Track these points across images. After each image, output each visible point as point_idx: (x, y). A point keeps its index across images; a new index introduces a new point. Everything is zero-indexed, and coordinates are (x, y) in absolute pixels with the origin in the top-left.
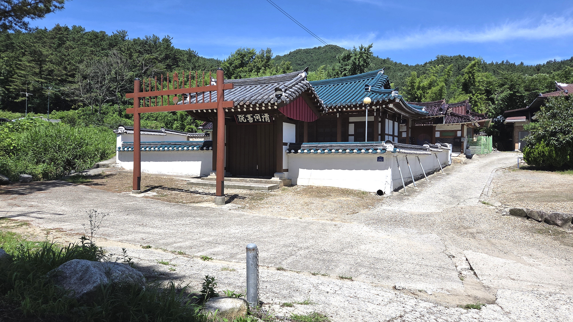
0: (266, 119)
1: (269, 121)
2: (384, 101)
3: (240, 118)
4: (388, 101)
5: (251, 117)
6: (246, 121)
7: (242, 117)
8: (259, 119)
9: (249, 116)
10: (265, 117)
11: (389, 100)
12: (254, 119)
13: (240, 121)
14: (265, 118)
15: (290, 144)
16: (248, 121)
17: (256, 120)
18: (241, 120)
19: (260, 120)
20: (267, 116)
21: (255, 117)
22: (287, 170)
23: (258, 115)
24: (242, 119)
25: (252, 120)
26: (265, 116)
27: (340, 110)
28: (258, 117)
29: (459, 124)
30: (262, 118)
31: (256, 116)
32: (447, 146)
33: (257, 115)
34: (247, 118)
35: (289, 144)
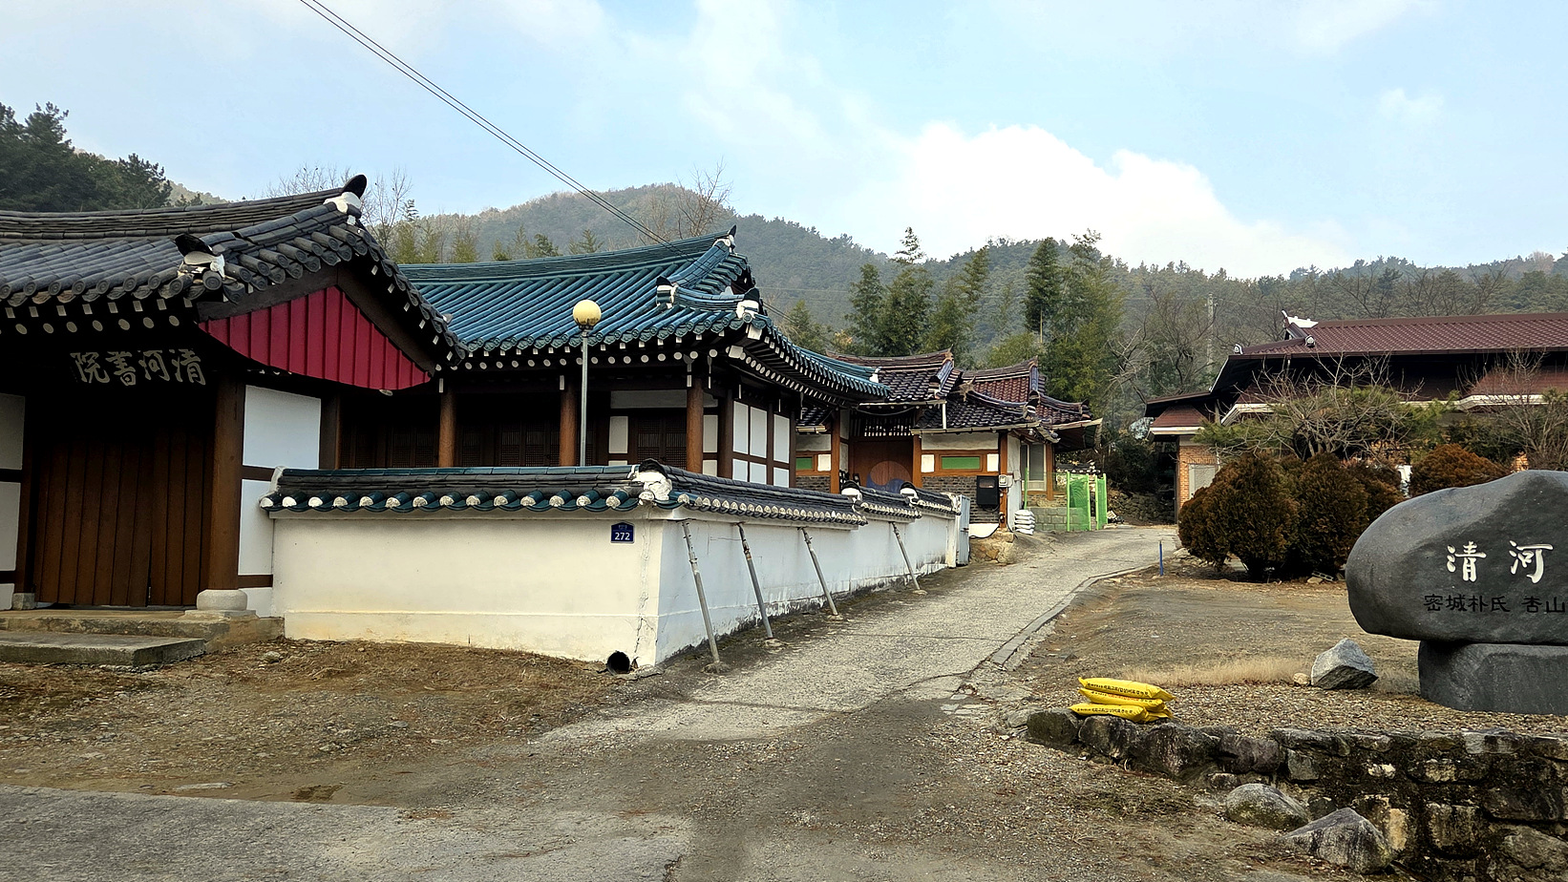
0: (189, 371)
1: (203, 382)
2: (709, 335)
3: (85, 366)
4: (722, 335)
5: (130, 362)
6: (106, 380)
7: (91, 361)
8: (160, 372)
9: (118, 358)
10: (183, 363)
11: (727, 330)
12: (140, 373)
13: (84, 379)
14: (184, 369)
15: (286, 472)
16: (115, 380)
17: (148, 377)
18: (87, 375)
19: (167, 378)
20: (190, 359)
21: (142, 363)
22: (267, 581)
23: (154, 352)
24: (93, 370)
25: (134, 377)
26: (183, 359)
27: (563, 362)
28: (154, 362)
29: (991, 431)
30: (172, 370)
31: (147, 360)
32: (949, 503)
33: (153, 357)
34: (111, 368)
35: (278, 474)
